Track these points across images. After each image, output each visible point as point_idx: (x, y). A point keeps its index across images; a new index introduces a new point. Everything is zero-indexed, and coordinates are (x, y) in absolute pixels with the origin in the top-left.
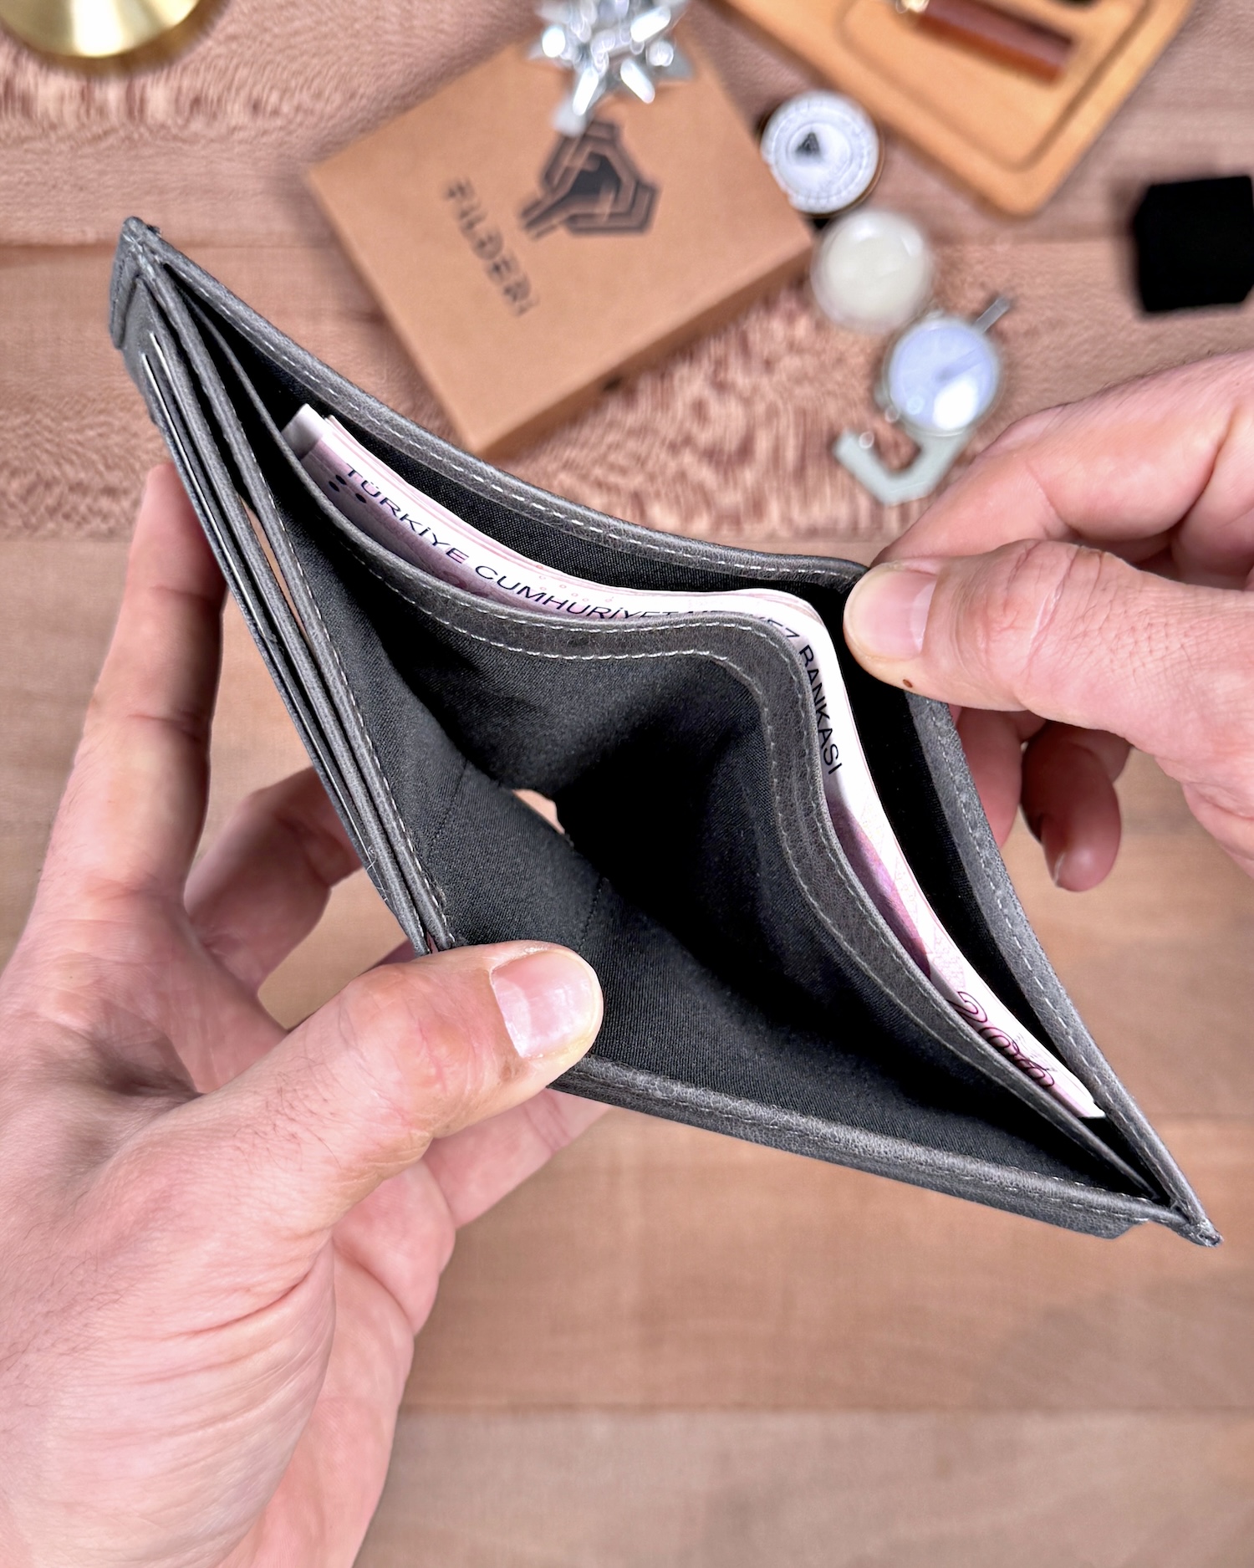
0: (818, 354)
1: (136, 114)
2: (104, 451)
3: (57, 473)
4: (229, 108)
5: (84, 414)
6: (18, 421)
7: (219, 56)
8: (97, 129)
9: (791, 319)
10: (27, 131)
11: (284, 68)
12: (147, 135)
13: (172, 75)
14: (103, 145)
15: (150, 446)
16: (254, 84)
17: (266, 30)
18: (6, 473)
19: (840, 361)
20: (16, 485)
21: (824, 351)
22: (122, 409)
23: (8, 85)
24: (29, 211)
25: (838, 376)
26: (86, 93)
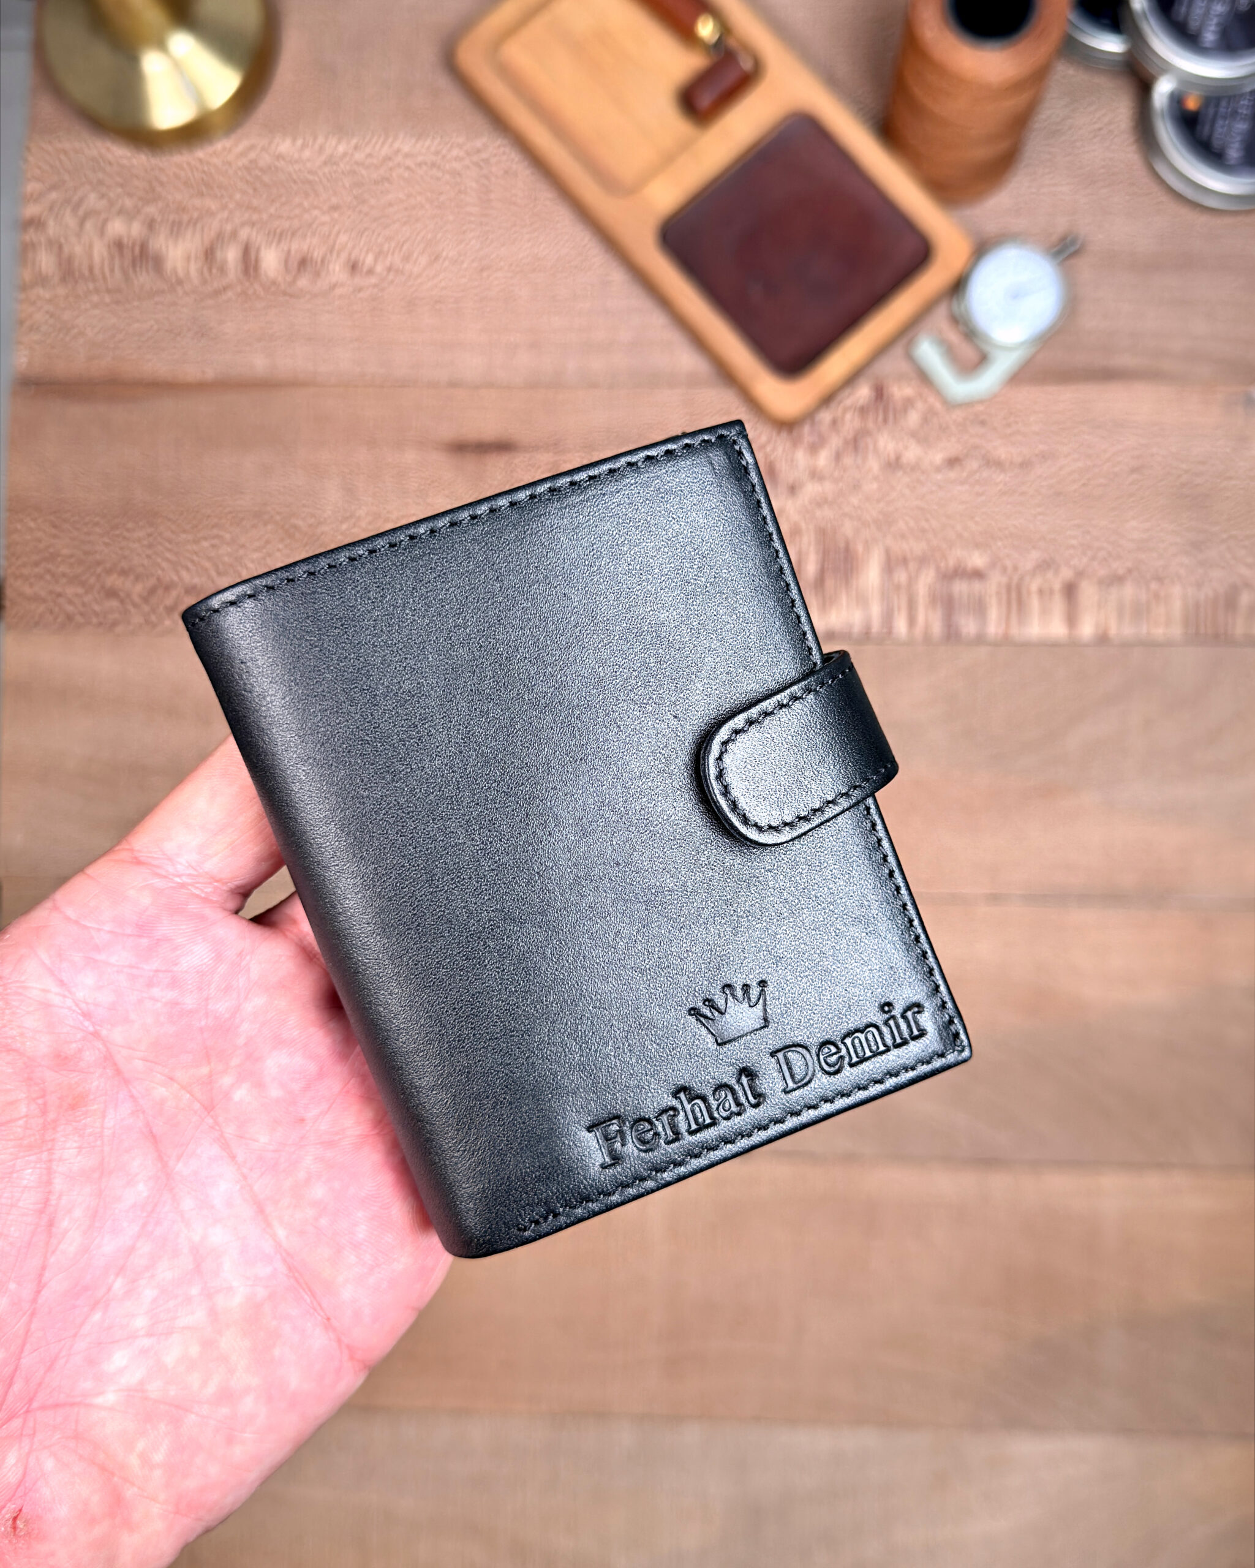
0: (837, 481)
1: (251, 270)
3: (175, 578)
4: (331, 267)
5: (200, 528)
6: (143, 533)
7: (323, 224)
8: (217, 283)
9: (813, 451)
10: (157, 284)
11: (379, 234)
12: (259, 290)
13: (284, 238)
14: (224, 297)
16: (354, 247)
17: (364, 201)
18: (132, 577)
20: (139, 589)
23: (144, 247)
24: (158, 353)
25: (855, 500)
26: (209, 254)
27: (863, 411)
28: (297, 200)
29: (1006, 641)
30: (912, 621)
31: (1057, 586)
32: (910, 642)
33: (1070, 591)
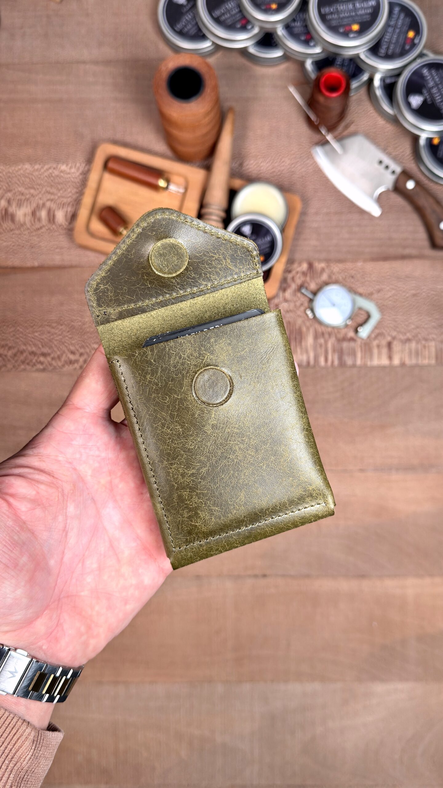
0: (295, 302)
1: (52, 220)
2: (41, 340)
3: (24, 348)
5: (34, 327)
6: (11, 330)
8: (38, 225)
9: (284, 290)
10: (13, 226)
12: (56, 228)
13: (64, 206)
14: (40, 232)
15: (57, 338)
18: (7, 348)
19: (302, 304)
20: (10, 353)
21: (297, 301)
22: (47, 325)
23: (6, 210)
24: (14, 255)
26: (34, 213)
27: (304, 274)
28: (69, 190)
29: (365, 366)
30: (326, 360)
31: (384, 342)
32: (326, 368)
33: (389, 345)
